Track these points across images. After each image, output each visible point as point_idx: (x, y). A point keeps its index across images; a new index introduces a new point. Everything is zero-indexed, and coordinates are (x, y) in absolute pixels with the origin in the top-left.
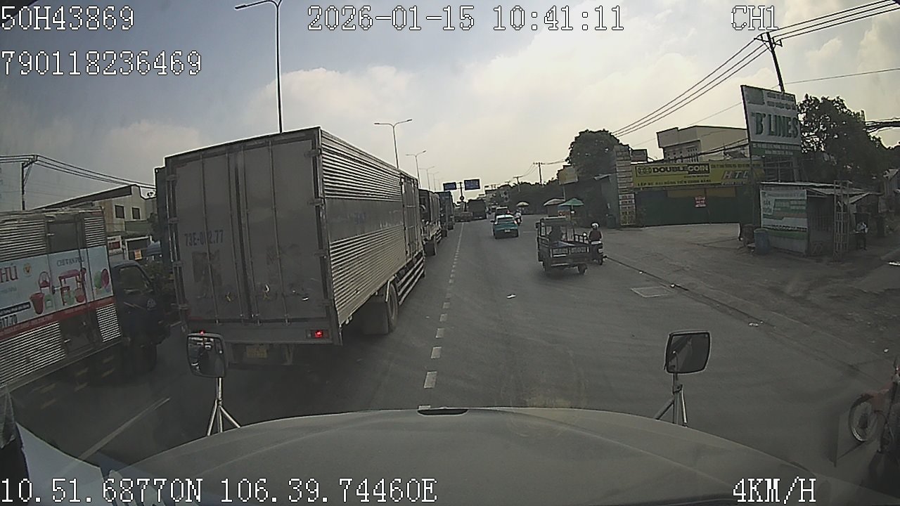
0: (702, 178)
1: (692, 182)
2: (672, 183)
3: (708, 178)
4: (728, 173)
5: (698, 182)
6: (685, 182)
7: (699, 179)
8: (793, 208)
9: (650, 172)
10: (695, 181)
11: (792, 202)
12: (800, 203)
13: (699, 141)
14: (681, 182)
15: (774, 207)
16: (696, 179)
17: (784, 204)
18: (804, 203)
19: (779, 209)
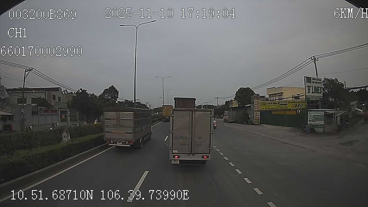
0: (285, 107)
1: (281, 108)
2: (273, 108)
3: (286, 107)
4: (294, 105)
5: (283, 108)
6: (278, 108)
7: (284, 107)
8: (319, 118)
9: (266, 104)
10: (282, 108)
11: (319, 116)
12: (322, 116)
13: (283, 92)
14: (277, 108)
15: (313, 118)
16: (282, 107)
17: (316, 117)
18: (323, 116)
19: (315, 118)
